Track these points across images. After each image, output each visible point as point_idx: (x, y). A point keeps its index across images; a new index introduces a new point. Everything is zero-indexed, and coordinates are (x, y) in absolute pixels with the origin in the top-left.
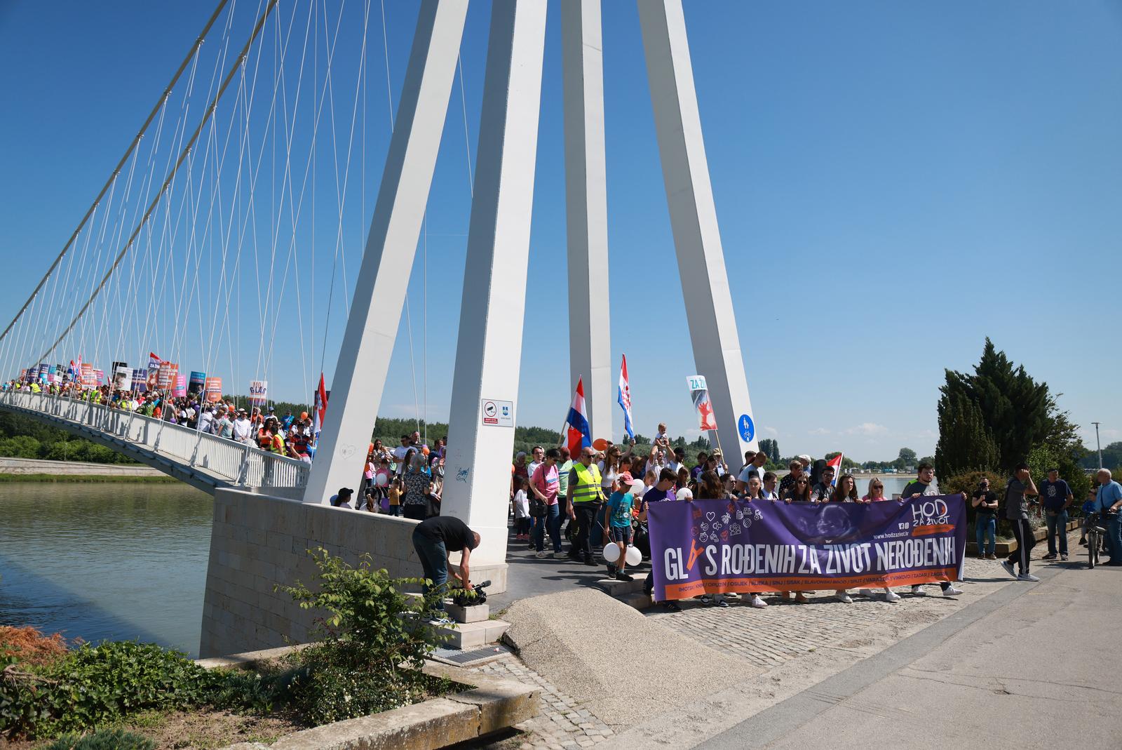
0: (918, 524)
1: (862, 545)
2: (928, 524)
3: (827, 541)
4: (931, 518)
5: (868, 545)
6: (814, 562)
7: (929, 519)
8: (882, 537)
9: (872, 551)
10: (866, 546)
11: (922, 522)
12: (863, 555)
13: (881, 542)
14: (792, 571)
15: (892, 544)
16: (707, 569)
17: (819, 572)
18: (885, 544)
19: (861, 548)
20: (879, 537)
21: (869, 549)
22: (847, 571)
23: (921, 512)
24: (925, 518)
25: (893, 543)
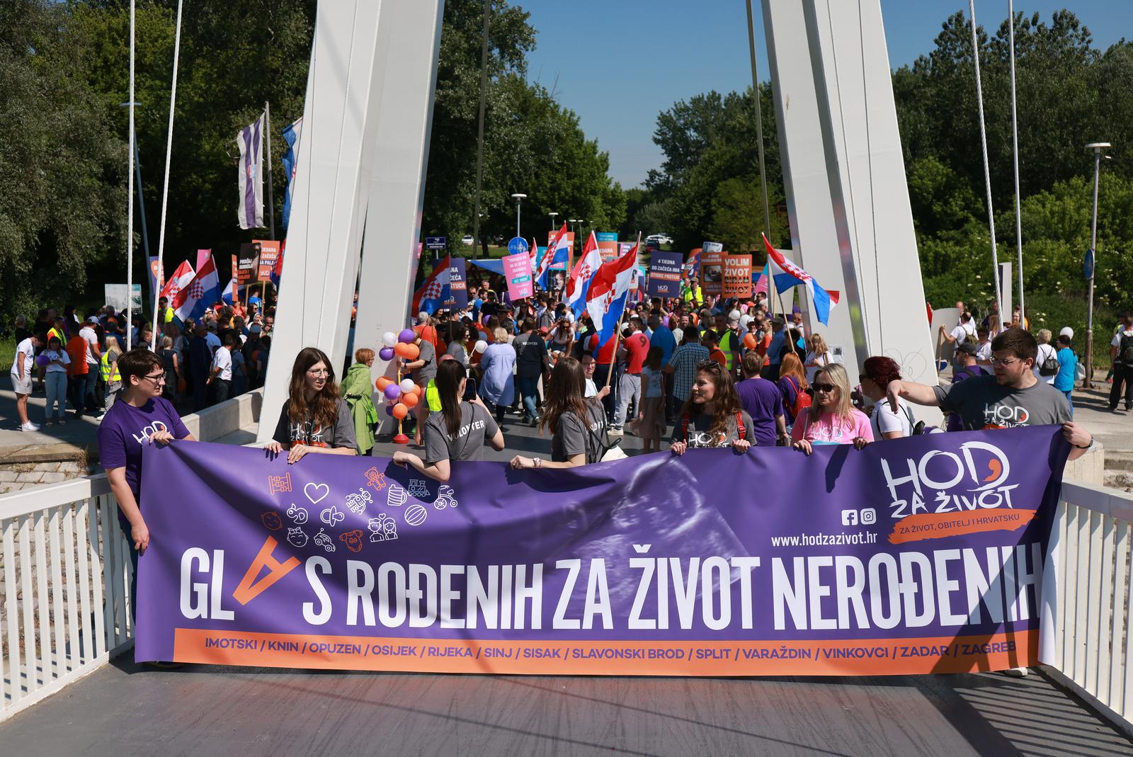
0: (908, 510)
1: (736, 561)
2: (940, 510)
3: (639, 548)
4: (949, 492)
5: (756, 562)
6: (597, 601)
7: (941, 496)
8: (795, 541)
9: (762, 579)
10: (747, 564)
11: (917, 503)
12: (736, 587)
13: (788, 556)
14: (537, 624)
15: (816, 562)
16: (308, 608)
17: (608, 624)
18: (798, 562)
19: (732, 569)
20: (785, 542)
21: (755, 573)
22: (686, 623)
23: (913, 477)
24: (929, 495)
25: (826, 561)
